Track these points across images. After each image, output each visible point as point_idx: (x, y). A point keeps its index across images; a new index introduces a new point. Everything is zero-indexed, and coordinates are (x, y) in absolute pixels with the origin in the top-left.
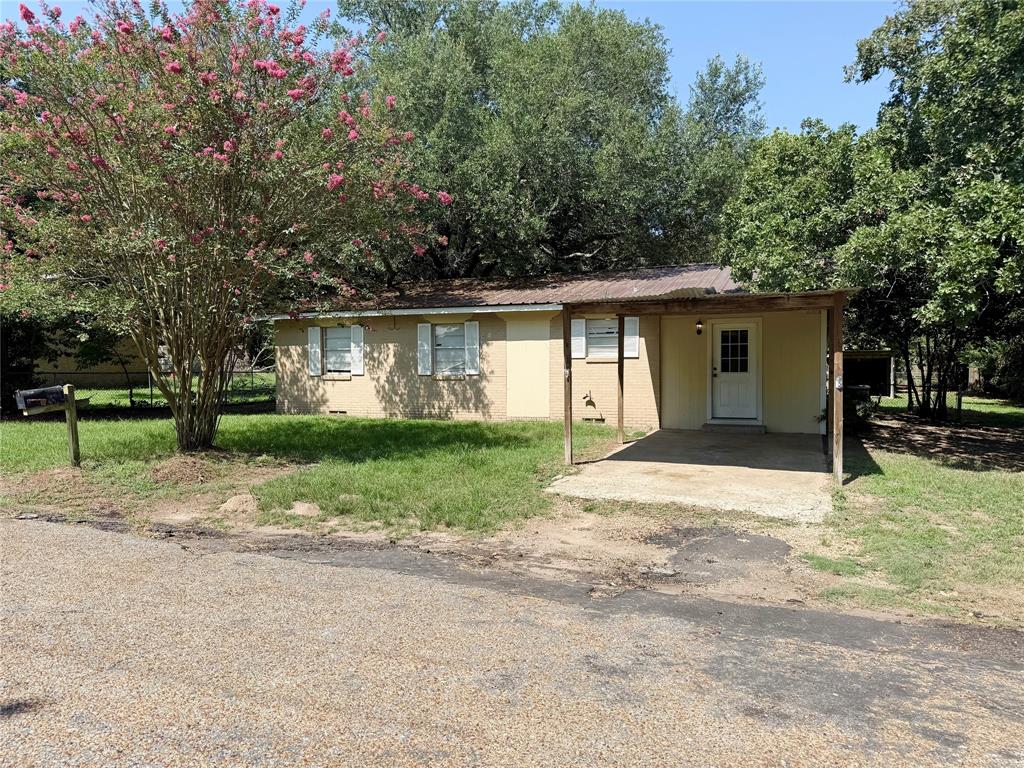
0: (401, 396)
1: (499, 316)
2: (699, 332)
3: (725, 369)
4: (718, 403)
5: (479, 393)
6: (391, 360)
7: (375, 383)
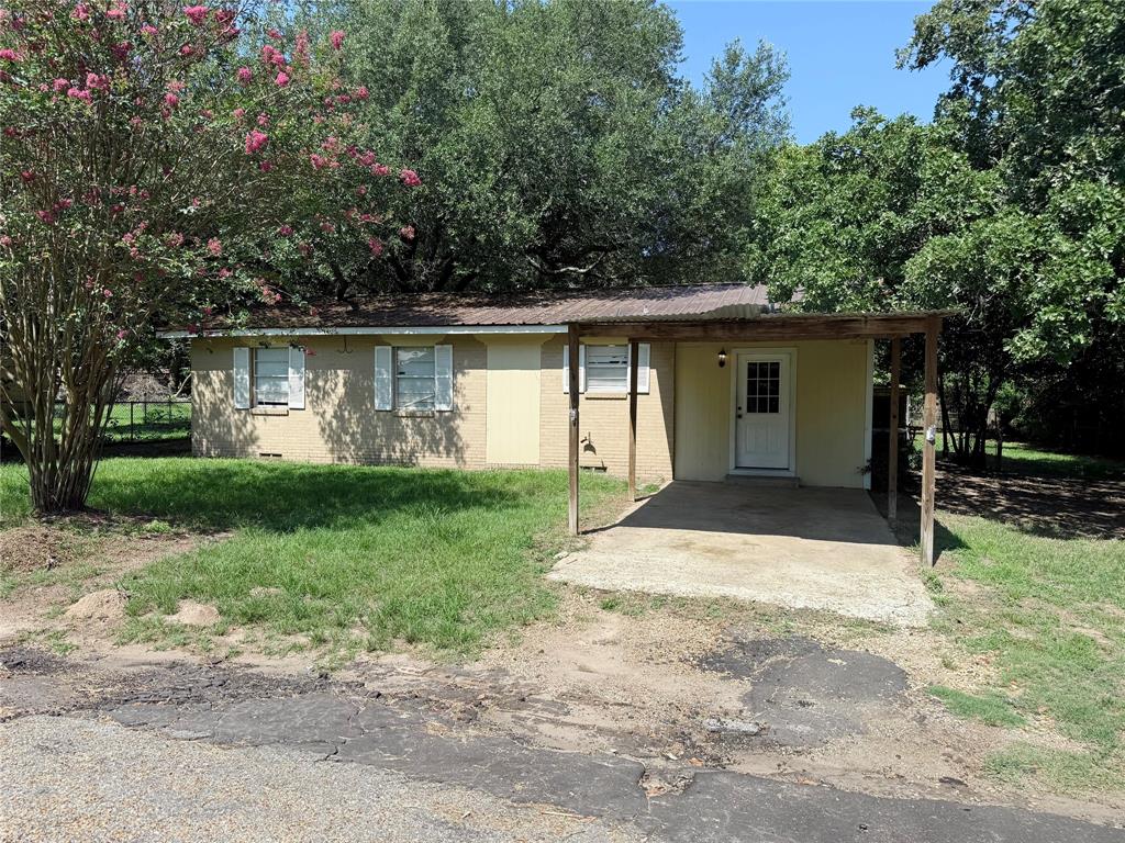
0: (353, 435)
1: (478, 339)
2: (722, 363)
3: (751, 409)
4: (742, 451)
5: (451, 434)
6: (341, 390)
7: (319, 418)
